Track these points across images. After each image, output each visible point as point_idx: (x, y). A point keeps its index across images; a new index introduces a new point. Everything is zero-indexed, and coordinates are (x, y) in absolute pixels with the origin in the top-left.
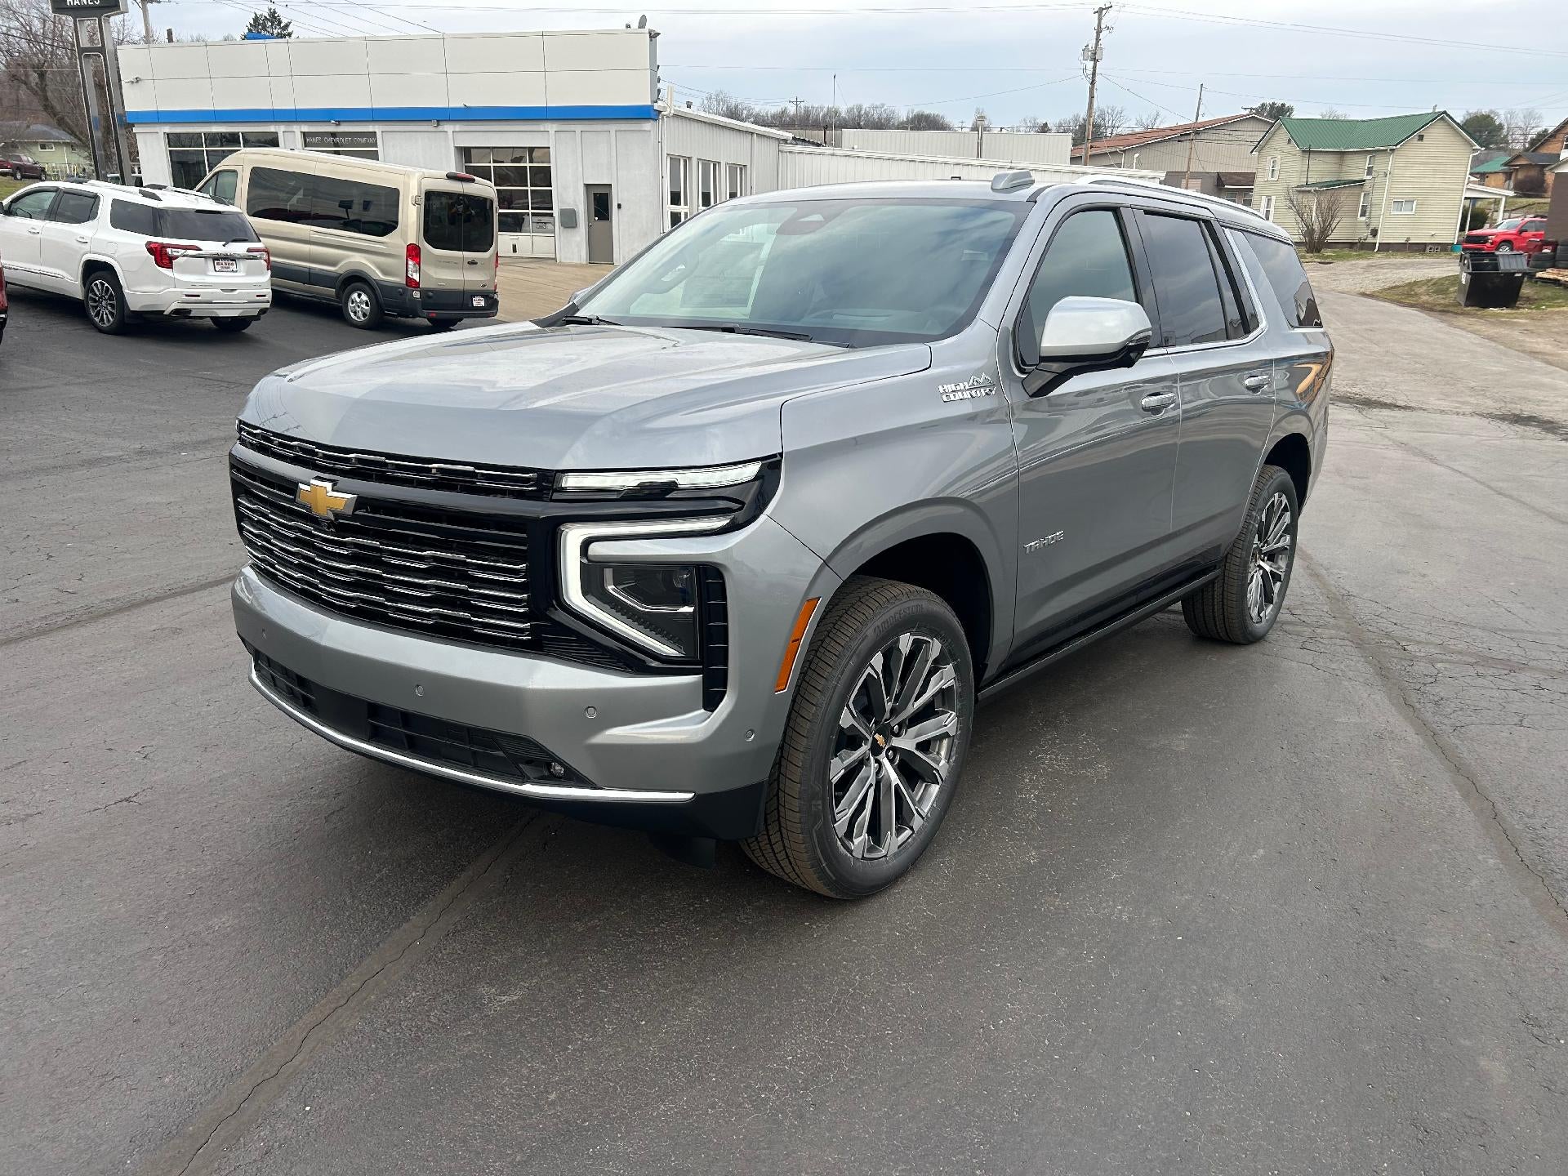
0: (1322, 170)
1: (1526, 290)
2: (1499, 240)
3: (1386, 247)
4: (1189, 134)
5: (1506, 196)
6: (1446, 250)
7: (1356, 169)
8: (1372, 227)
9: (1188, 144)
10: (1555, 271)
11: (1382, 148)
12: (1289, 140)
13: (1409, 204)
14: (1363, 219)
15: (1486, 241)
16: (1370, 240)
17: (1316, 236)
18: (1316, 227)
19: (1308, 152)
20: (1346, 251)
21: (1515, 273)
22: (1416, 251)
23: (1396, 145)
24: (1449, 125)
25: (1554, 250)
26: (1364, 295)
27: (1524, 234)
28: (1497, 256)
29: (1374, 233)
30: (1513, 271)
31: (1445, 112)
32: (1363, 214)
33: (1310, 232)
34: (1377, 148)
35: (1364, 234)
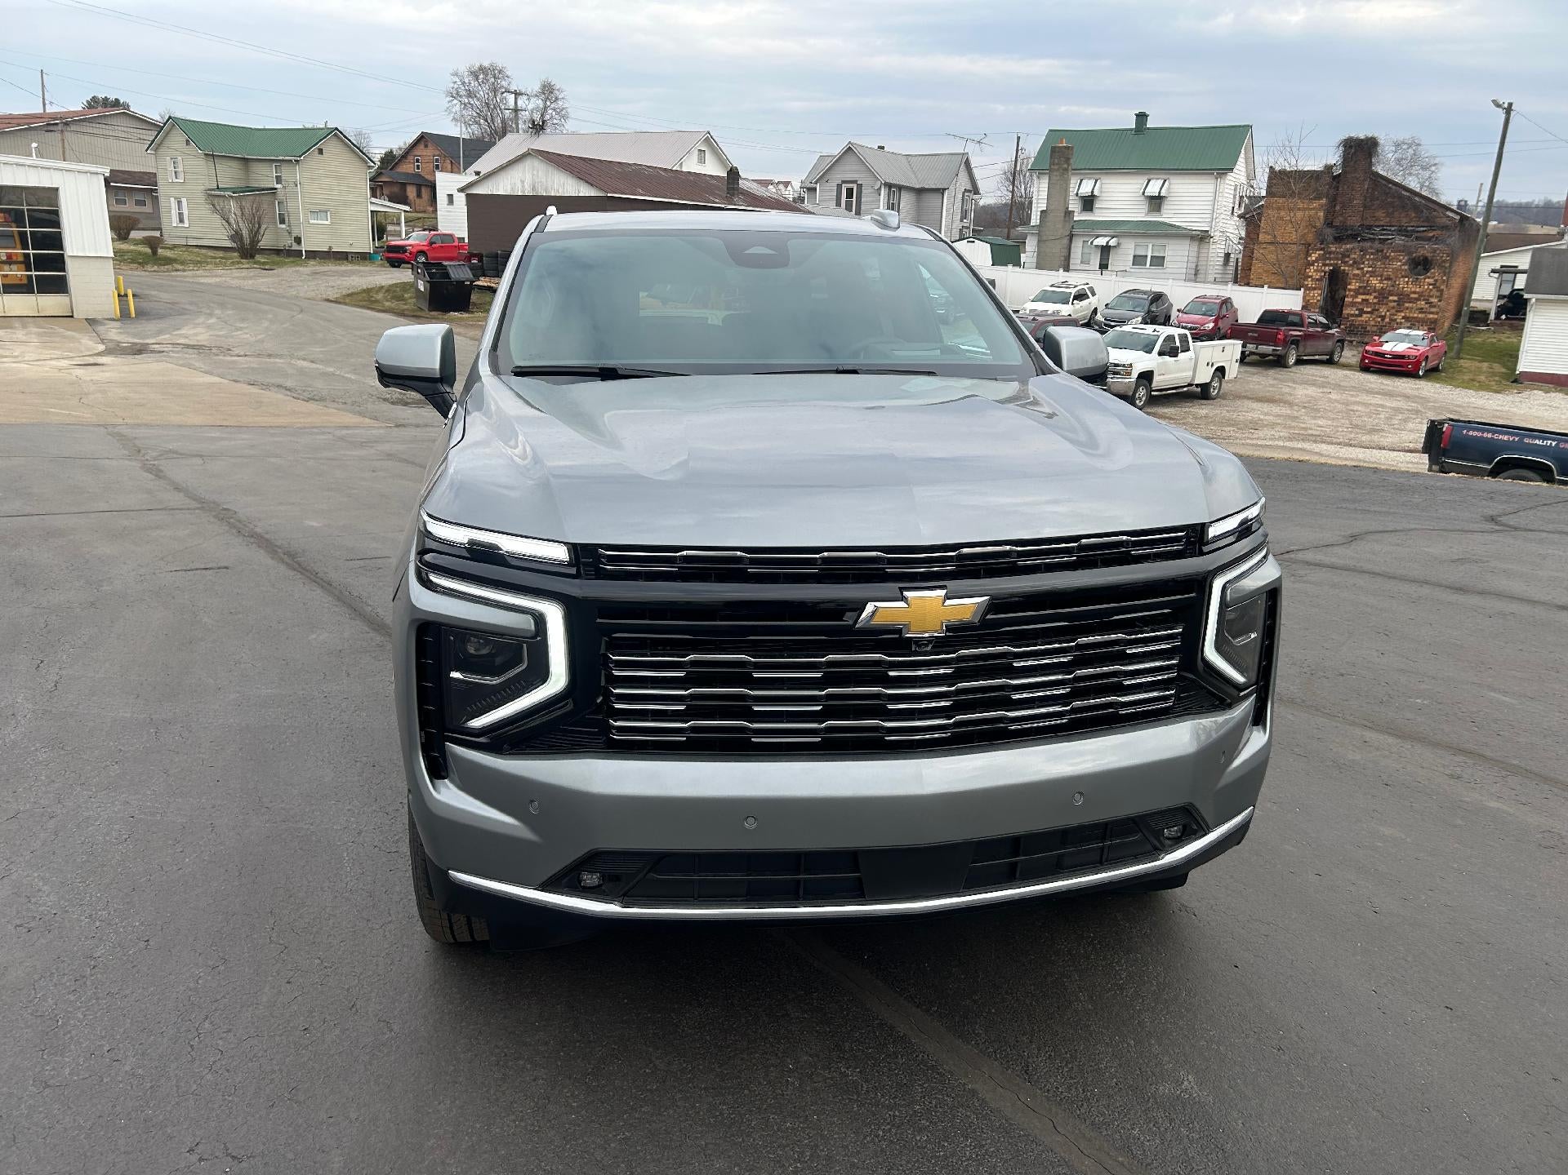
0: (228, 175)
1: (474, 297)
2: (415, 250)
3: (312, 255)
4: (57, 124)
5: (405, 211)
6: (366, 259)
7: (265, 176)
8: (294, 235)
9: (58, 135)
10: (487, 279)
11: (287, 158)
12: (187, 141)
13: (323, 214)
14: (283, 226)
15: (406, 251)
16: (295, 247)
17: (247, 241)
18: (245, 233)
19: (211, 156)
20: (276, 258)
21: (464, 282)
22: (339, 259)
23: (300, 156)
24: (342, 141)
25: (480, 260)
26: (328, 300)
27: (434, 245)
28: (446, 266)
29: (298, 240)
30: (462, 280)
31: (336, 129)
32: (282, 221)
33: (237, 236)
34: (281, 158)
35: (287, 242)
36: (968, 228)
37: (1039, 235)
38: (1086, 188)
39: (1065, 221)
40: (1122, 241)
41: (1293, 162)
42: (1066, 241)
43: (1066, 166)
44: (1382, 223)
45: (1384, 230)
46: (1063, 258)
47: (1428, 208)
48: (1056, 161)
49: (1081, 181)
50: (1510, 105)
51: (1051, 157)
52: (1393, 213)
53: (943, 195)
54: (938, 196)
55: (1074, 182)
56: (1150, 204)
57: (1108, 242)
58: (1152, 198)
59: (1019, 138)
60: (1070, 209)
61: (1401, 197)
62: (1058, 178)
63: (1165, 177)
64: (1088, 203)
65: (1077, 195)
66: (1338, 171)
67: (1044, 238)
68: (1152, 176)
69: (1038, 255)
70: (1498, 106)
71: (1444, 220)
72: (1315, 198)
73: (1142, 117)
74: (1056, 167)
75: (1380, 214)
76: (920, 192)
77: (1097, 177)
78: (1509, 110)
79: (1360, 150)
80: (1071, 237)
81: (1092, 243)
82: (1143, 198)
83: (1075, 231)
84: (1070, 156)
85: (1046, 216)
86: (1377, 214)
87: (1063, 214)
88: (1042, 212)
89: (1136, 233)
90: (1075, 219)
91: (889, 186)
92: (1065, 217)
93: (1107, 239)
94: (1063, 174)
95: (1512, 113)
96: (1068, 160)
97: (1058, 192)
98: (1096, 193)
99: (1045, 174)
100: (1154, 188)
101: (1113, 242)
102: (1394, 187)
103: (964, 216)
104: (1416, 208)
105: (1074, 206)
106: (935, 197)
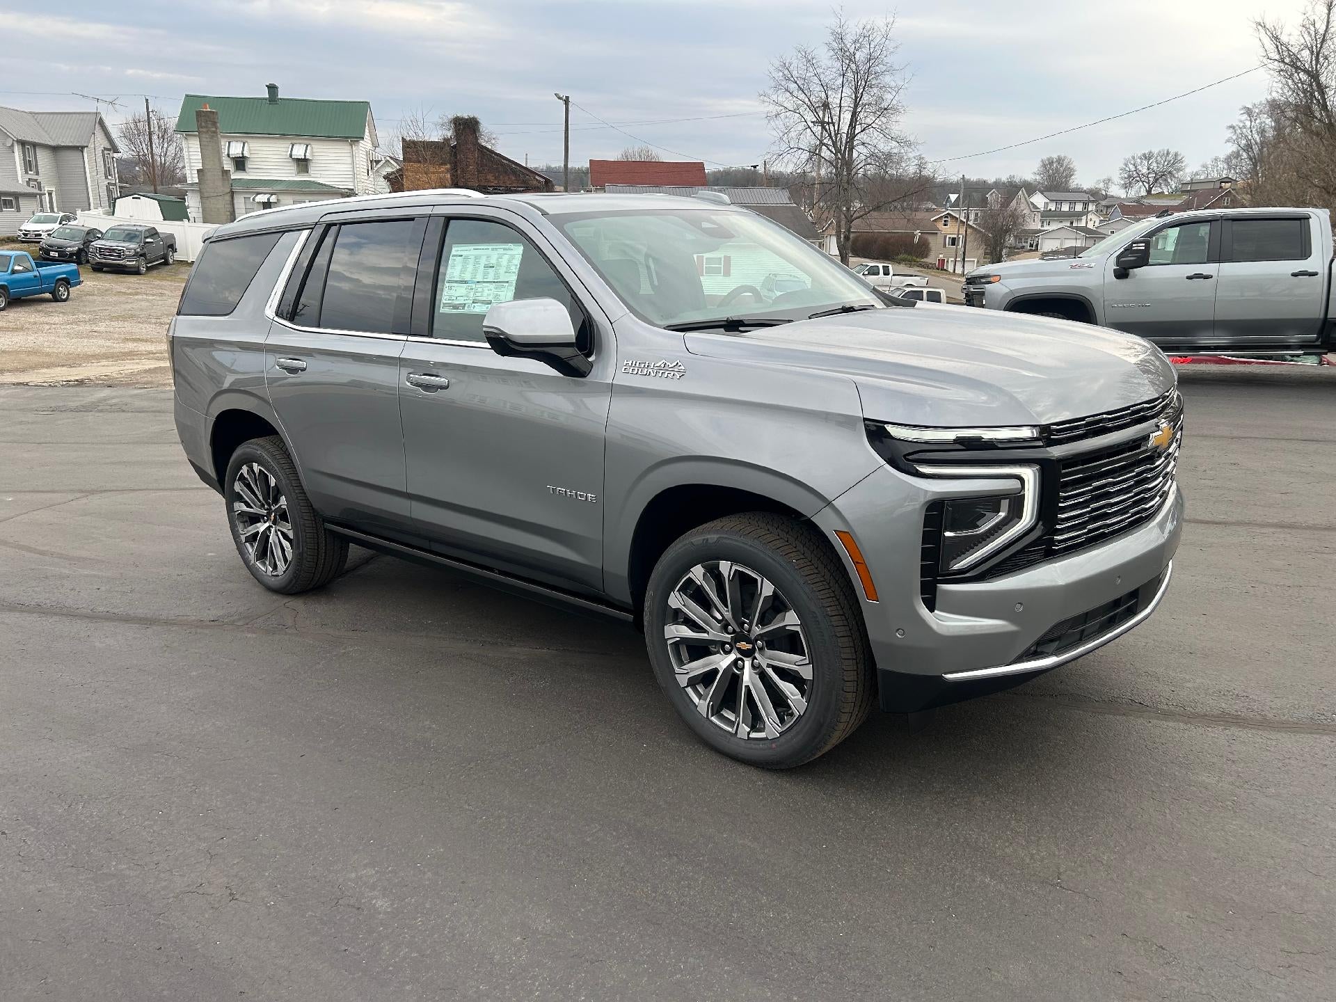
36: (115, 184)
37: (200, 191)
38: (236, 150)
39: (223, 180)
40: (281, 197)
41: (421, 135)
42: (228, 198)
43: (214, 129)
44: (493, 184)
45: (496, 189)
46: (229, 213)
47: (523, 174)
48: (203, 124)
49: (229, 143)
50: (567, 98)
51: (198, 121)
52: (499, 176)
53: (83, 152)
54: (77, 154)
55: (224, 144)
56: (298, 165)
57: (268, 199)
58: (298, 160)
59: (147, 100)
60: (225, 169)
61: (503, 165)
62: (209, 140)
63: (307, 142)
64: (240, 163)
65: (228, 155)
66: (454, 143)
67: (206, 195)
68: (295, 141)
69: (203, 210)
70: (560, 98)
71: (535, 182)
72: (442, 164)
73: (272, 88)
74: (204, 130)
75: (490, 177)
76: (55, 149)
77: (244, 140)
78: (567, 101)
79: (466, 127)
80: (232, 193)
81: (254, 199)
82: (291, 160)
83: (235, 189)
84: (216, 120)
85: (203, 175)
86: (488, 177)
87: (220, 174)
88: (199, 171)
89: (292, 190)
90: (232, 178)
91: (23, 143)
92: (223, 176)
93: (268, 196)
94: (213, 136)
95: (570, 104)
96: (214, 124)
97: (210, 152)
98: (246, 154)
99: (195, 136)
100: (299, 152)
101: (273, 199)
102: (496, 157)
103: (108, 173)
104: (514, 172)
105: (228, 165)
106: (74, 155)
